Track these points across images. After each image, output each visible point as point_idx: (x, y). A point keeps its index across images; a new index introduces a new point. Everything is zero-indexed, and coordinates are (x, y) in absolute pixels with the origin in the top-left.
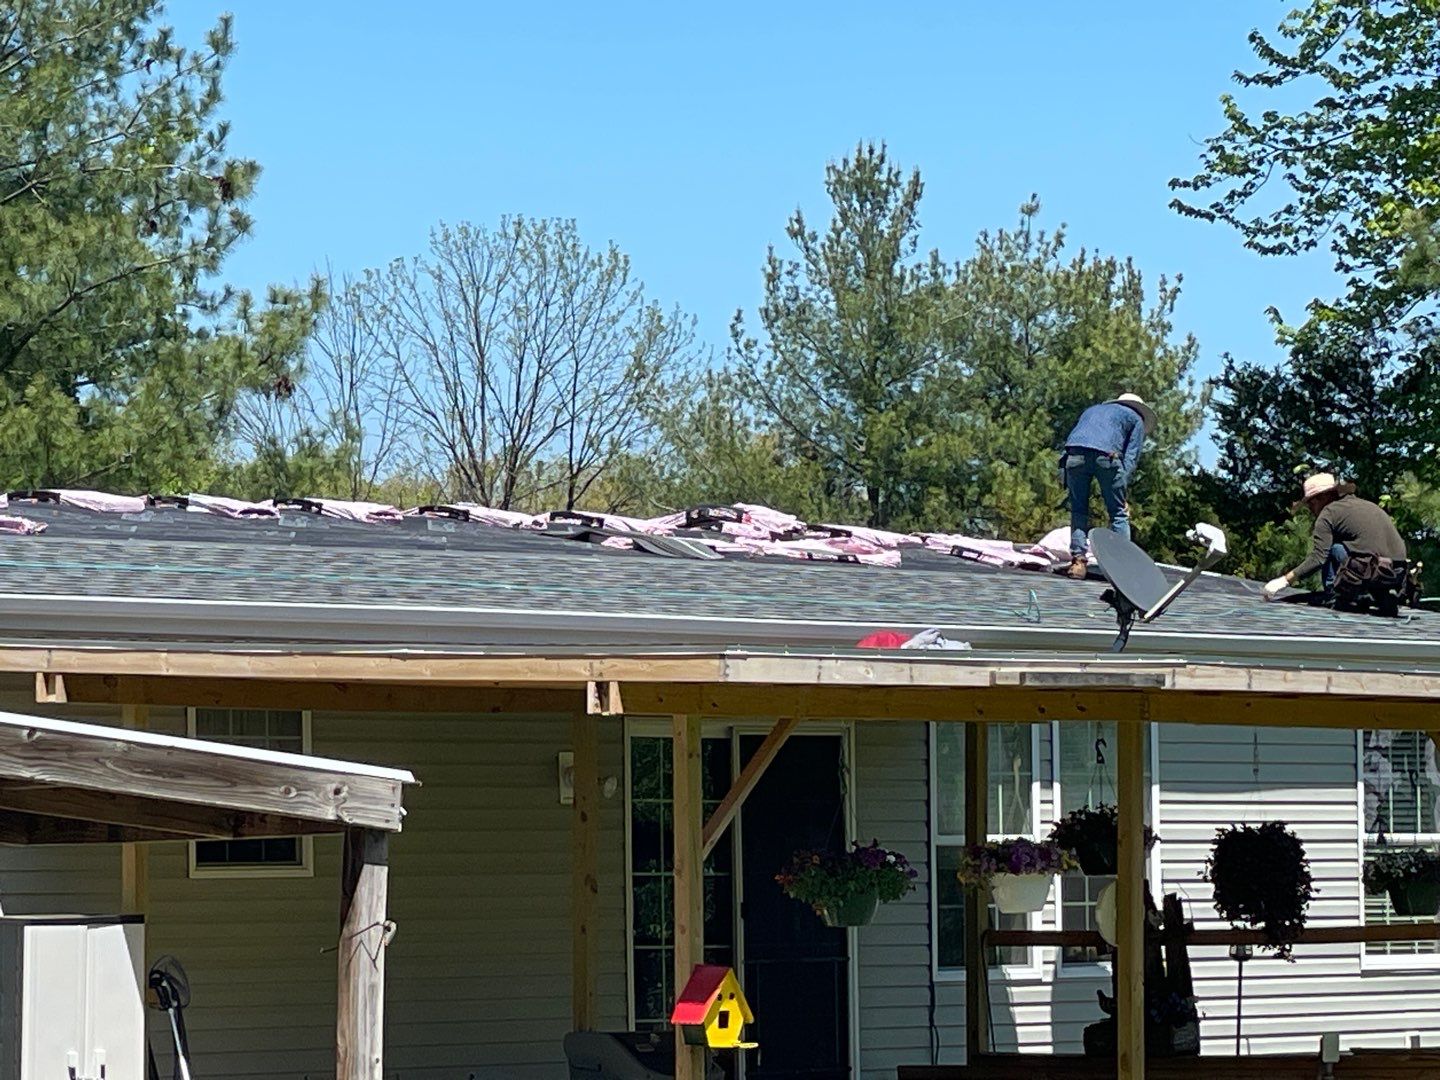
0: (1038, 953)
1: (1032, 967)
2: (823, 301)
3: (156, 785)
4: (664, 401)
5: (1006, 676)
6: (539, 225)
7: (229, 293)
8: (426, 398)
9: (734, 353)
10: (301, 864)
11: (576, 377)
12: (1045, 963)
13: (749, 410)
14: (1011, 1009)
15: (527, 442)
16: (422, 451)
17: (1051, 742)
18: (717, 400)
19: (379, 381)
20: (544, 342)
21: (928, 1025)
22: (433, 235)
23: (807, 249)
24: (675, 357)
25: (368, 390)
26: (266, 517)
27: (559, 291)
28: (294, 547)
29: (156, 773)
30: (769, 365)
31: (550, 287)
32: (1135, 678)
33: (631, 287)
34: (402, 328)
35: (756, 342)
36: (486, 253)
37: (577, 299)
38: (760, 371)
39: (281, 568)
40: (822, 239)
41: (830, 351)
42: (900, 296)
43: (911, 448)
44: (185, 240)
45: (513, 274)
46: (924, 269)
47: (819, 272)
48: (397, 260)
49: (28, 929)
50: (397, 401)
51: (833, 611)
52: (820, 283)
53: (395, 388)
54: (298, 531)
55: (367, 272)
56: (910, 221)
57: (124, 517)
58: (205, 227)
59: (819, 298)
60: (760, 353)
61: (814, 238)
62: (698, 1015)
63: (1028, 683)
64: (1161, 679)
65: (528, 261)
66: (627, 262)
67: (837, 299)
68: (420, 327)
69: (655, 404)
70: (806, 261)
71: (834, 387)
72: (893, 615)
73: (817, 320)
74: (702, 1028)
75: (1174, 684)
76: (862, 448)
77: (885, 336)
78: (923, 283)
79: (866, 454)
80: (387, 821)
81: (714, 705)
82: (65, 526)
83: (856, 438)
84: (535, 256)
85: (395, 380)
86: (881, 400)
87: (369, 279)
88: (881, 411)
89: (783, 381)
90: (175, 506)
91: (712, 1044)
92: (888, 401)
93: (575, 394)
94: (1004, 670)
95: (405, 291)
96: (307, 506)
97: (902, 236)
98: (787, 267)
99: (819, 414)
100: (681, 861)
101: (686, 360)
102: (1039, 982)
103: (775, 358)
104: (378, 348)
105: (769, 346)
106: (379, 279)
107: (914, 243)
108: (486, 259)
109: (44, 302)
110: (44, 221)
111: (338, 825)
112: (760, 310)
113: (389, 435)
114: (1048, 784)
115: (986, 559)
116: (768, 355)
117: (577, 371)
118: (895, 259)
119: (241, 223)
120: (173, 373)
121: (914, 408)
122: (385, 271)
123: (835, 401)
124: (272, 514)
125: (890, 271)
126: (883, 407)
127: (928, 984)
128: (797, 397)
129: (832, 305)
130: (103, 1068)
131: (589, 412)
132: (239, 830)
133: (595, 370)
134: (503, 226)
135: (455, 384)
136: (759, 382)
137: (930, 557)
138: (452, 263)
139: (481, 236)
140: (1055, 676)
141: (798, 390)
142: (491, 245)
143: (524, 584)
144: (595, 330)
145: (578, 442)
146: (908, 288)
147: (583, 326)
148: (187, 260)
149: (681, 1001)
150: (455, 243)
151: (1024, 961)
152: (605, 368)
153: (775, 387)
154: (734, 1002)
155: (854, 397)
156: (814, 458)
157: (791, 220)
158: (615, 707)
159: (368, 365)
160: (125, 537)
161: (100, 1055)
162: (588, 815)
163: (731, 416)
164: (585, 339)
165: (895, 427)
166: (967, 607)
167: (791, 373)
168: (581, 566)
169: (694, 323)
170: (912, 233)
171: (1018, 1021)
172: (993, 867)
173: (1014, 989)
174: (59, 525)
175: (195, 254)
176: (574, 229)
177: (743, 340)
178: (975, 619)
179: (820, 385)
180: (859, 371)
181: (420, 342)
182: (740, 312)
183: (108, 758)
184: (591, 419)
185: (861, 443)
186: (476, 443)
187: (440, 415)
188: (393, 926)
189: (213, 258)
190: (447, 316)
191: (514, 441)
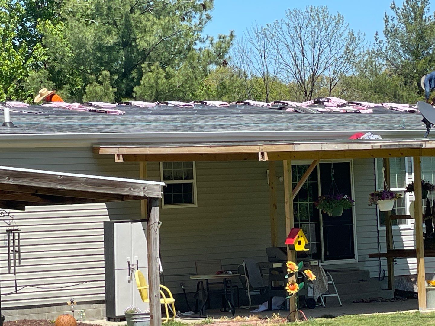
0: (409, 221)
1: (407, 225)
2: (402, 28)
3: (95, 189)
4: (355, 59)
5: (376, 146)
6: (316, 8)
7: (208, 37)
8: (287, 61)
9: (376, 44)
10: (194, 203)
11: (330, 53)
12: (411, 224)
13: (381, 61)
14: (402, 237)
15: (317, 72)
16: (286, 77)
17: (411, 161)
18: (371, 58)
19: (272, 57)
20: (320, 43)
21: (377, 242)
22: (286, 13)
23: (397, 12)
24: (360, 45)
25: (270, 59)
26: (190, 107)
27: (324, 28)
28: (196, 115)
29: (94, 186)
30: (386, 47)
31: (321, 27)
32: (414, 145)
33: (345, 25)
34: (278, 40)
35: (382, 41)
36: (302, 17)
37: (329, 29)
38: (384, 49)
39: (189, 122)
40: (401, 9)
41: (405, 43)
42: (425, 25)
43: (430, 70)
44: (193, 23)
45: (310, 23)
46: (432, 17)
47: (400, 19)
48: (276, 21)
49: (115, 224)
50: (278, 62)
51: (346, 128)
52: (401, 22)
53: (277, 59)
54: (198, 110)
55: (267, 25)
56: (427, 3)
57: (149, 109)
58: (199, 19)
59: (401, 27)
60: (384, 44)
61: (399, 9)
62: (292, 242)
63: (382, 148)
64: (421, 145)
65: (314, 19)
66: (343, 18)
67: (406, 27)
68: (284, 40)
69: (353, 61)
70: (396, 16)
71: (406, 53)
72: (363, 128)
73: (400, 33)
74: (294, 245)
75: (426, 146)
76: (415, 71)
77: (421, 37)
78: (432, 21)
79: (416, 73)
80: (158, 196)
81: (295, 157)
82: (131, 112)
83: (413, 68)
84: (316, 18)
85: (277, 56)
86: (420, 57)
87: (268, 27)
88: (421, 60)
89: (391, 52)
90: (165, 104)
91: (297, 249)
92: (422, 56)
93: (330, 58)
94: (375, 144)
95: (279, 30)
96: (203, 103)
97: (425, 7)
98: (391, 18)
99: (402, 61)
100: (287, 200)
101: (363, 46)
102: (410, 229)
103: (388, 45)
104: (272, 47)
105: (386, 42)
106: (271, 27)
107: (429, 9)
108: (302, 19)
109: (153, 42)
110: (153, 19)
111: (144, 197)
112: (383, 31)
113: (276, 72)
114: (410, 173)
115: (399, 110)
116: (386, 44)
117: (330, 51)
118: (423, 14)
119: (209, 18)
120: (191, 61)
121: (430, 59)
122: (272, 25)
123: (406, 57)
124: (192, 106)
125: (422, 18)
126: (421, 58)
127: (377, 230)
128: (395, 56)
129: (405, 29)
130: (137, 261)
131: (335, 63)
132: (123, 199)
133: (336, 51)
134: (307, 9)
135: (295, 56)
136: (383, 53)
137: (383, 110)
138: (292, 21)
139: (300, 12)
140: (390, 145)
141: (395, 54)
142: (304, 15)
143: (258, 123)
144: (335, 39)
145: (332, 73)
146: (427, 23)
147: (332, 37)
148: (194, 29)
149: (288, 238)
150: (293, 15)
151: (405, 223)
152: (339, 50)
153: (388, 54)
154: (303, 238)
155: (412, 56)
156: (401, 74)
157: (391, 4)
158: (266, 159)
159: (269, 52)
160: (147, 114)
161: (136, 258)
162: (273, 187)
163: (375, 63)
164: (332, 42)
165: (425, 65)
166: (387, 125)
167: (393, 49)
168: (277, 117)
169: (364, 35)
170: (428, 6)
171: (404, 240)
172: (377, 198)
173: (402, 231)
174: (129, 112)
175: (196, 27)
176: (327, 9)
177: (378, 40)
178: (387, 128)
179: (402, 53)
180: (414, 48)
181: (284, 45)
182: (377, 32)
183: (81, 182)
184: (336, 66)
185: (415, 69)
186: (302, 73)
187: (291, 66)
188: (161, 222)
189: (201, 27)
190: (292, 37)
191: (313, 72)
